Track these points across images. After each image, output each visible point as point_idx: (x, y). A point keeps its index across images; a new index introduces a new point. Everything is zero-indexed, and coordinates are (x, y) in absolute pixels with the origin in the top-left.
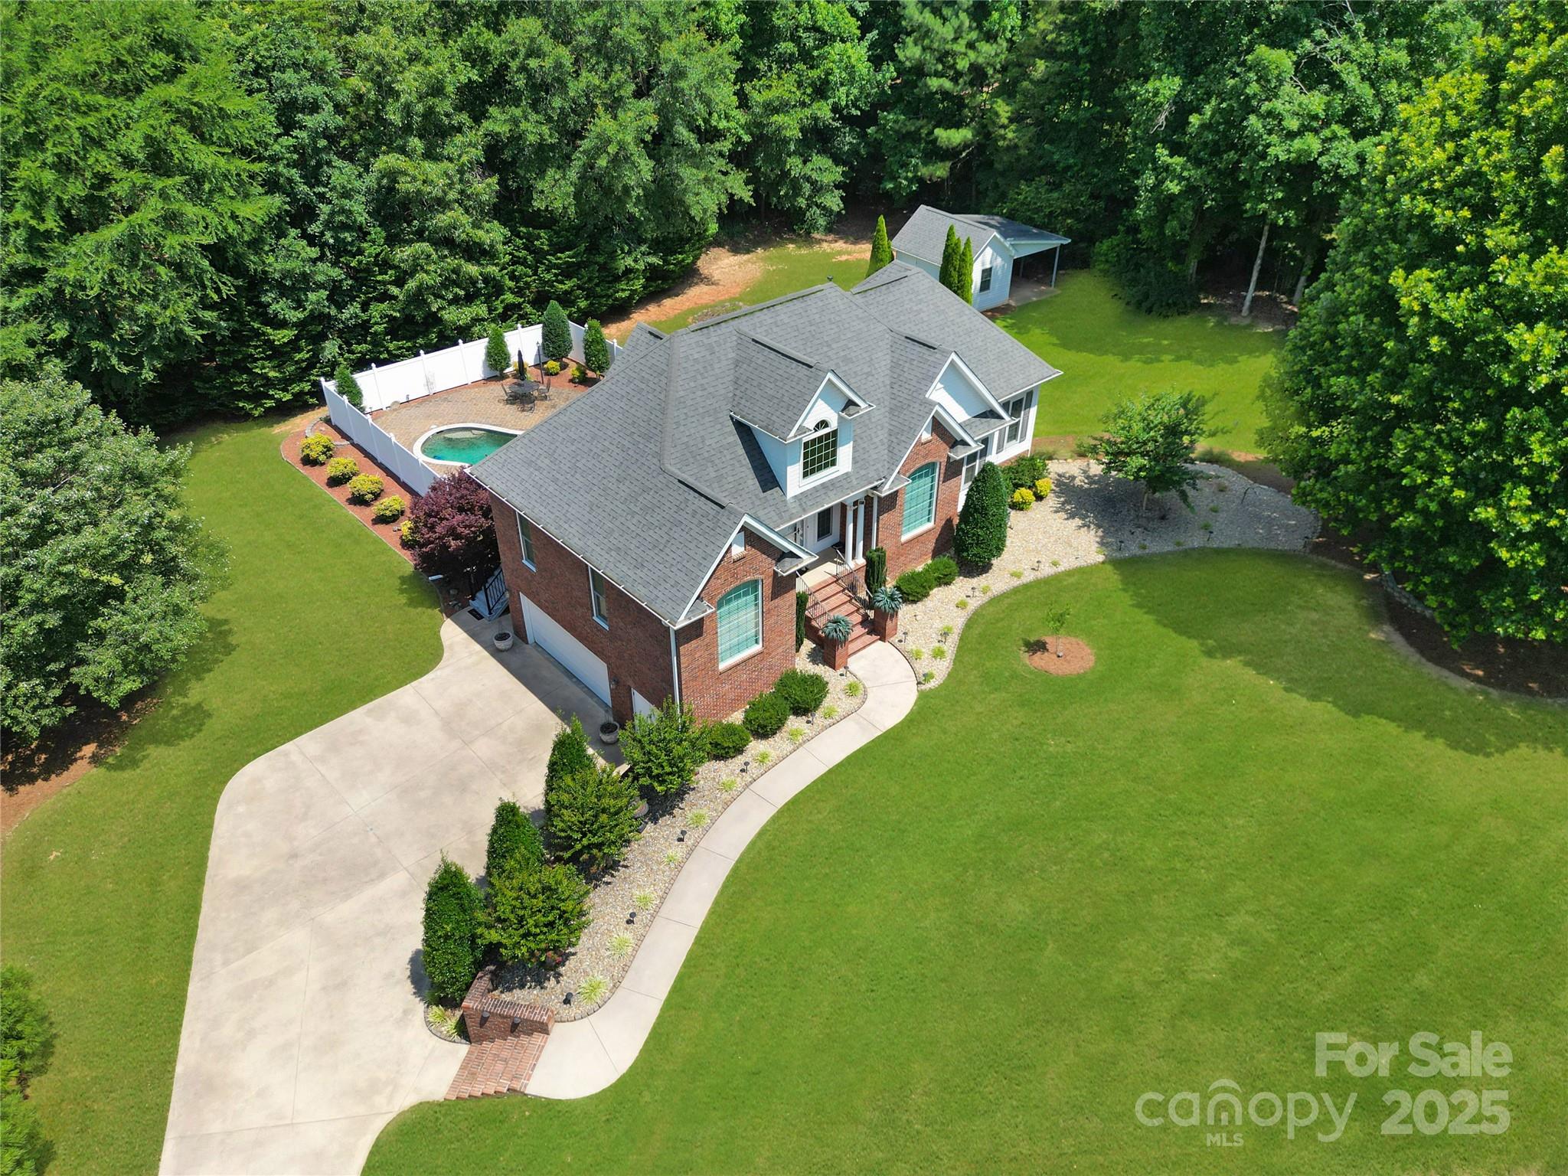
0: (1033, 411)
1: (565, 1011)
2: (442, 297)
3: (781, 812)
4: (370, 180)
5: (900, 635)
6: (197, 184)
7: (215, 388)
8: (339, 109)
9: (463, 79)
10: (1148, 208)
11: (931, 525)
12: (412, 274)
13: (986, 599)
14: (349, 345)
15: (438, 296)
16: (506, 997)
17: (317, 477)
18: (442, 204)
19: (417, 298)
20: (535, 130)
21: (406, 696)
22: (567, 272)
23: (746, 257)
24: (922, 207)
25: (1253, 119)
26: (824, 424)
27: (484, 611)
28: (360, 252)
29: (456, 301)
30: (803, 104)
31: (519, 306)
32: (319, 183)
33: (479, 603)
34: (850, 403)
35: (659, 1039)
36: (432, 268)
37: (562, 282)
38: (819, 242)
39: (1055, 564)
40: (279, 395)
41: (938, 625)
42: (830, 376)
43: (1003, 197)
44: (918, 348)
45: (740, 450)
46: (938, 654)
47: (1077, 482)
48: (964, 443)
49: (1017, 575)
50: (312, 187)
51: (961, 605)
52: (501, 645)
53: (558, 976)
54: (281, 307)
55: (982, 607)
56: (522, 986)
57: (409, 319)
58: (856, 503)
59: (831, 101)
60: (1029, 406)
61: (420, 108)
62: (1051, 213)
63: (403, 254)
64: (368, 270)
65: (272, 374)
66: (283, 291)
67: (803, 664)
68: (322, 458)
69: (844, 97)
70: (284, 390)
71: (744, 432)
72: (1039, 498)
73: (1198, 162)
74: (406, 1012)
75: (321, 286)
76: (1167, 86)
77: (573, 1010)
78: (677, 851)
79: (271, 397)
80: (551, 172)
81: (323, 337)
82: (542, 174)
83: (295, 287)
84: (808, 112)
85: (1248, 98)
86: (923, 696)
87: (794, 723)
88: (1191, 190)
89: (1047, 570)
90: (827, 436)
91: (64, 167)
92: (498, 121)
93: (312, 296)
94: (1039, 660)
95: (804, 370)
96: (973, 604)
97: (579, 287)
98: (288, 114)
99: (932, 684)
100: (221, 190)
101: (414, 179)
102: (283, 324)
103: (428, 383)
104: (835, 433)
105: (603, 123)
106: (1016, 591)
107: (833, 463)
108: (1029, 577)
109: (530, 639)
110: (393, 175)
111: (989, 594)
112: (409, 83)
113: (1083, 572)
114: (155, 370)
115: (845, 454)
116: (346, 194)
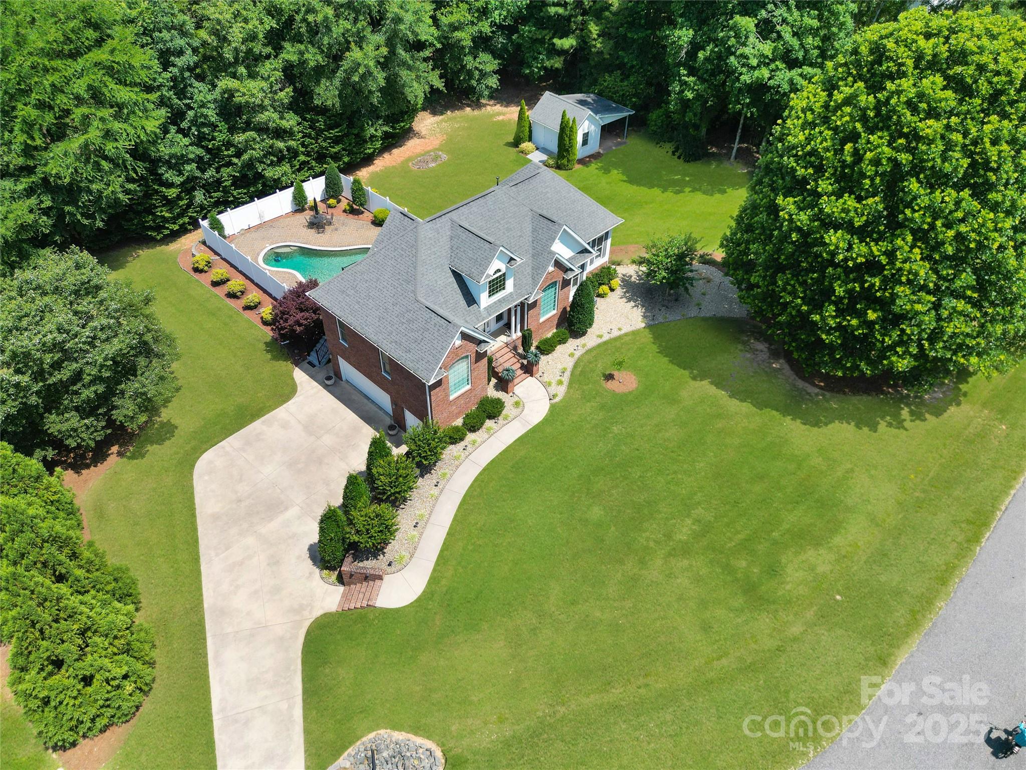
0: (609, 241)
1: (389, 569)
2: (264, 163)
3: (484, 470)
4: (217, 94)
5: (540, 373)
6: (120, 110)
7: (134, 225)
8: (195, 50)
9: (268, 27)
10: (676, 104)
11: (554, 312)
12: (245, 151)
13: (584, 351)
14: (209, 193)
15: (261, 162)
16: (361, 564)
17: (205, 280)
18: (262, 108)
19: (250, 165)
20: (314, 57)
21: (281, 413)
22: (336, 141)
23: (441, 117)
24: (547, 94)
25: (732, 58)
26: (499, 271)
27: (316, 362)
28: (214, 139)
29: (272, 164)
30: (472, 23)
31: (308, 162)
32: (185, 97)
33: (313, 358)
34: (512, 259)
35: (434, 580)
36: (257, 146)
37: (333, 147)
38: (485, 105)
39: (620, 329)
40: (172, 226)
41: (560, 366)
42: (501, 248)
43: (595, 82)
44: (546, 221)
45: (456, 286)
46: (560, 383)
47: (633, 279)
48: (571, 270)
49: (600, 336)
50: (180, 100)
51: (572, 355)
52: (328, 382)
53: (384, 553)
54: (170, 175)
55: (582, 355)
56: (367, 559)
57: (244, 176)
58: (516, 306)
59: (489, 20)
60: (606, 238)
61: (243, 48)
62: (623, 95)
63: (240, 138)
64: (219, 149)
65: (167, 215)
66: (170, 167)
67: (492, 393)
68: (206, 268)
69: (497, 17)
70: (174, 223)
71: (458, 276)
72: (612, 290)
73: (701, 79)
74: (310, 573)
75: (193, 161)
76: (684, 35)
77: (393, 568)
78: (435, 491)
79: (167, 228)
80: (323, 81)
81: (194, 189)
82: (318, 83)
83: (177, 163)
84: (476, 28)
85: (729, 47)
86: (553, 407)
87: (489, 423)
88: (698, 97)
89: (616, 333)
90: (500, 276)
91: (42, 106)
92: (290, 53)
93: (188, 167)
94: (611, 385)
95: (487, 245)
96: (578, 354)
97: (344, 149)
98: (165, 58)
99: (557, 400)
100: (134, 112)
101: (244, 94)
102: (171, 185)
103: (260, 217)
104: (504, 274)
105: (355, 54)
106: (599, 346)
107: (504, 289)
108: (606, 337)
109: (344, 379)
110: (231, 93)
111: (586, 348)
112: (236, 34)
113: (635, 333)
114: (103, 220)
115: (510, 284)
116: (203, 105)
